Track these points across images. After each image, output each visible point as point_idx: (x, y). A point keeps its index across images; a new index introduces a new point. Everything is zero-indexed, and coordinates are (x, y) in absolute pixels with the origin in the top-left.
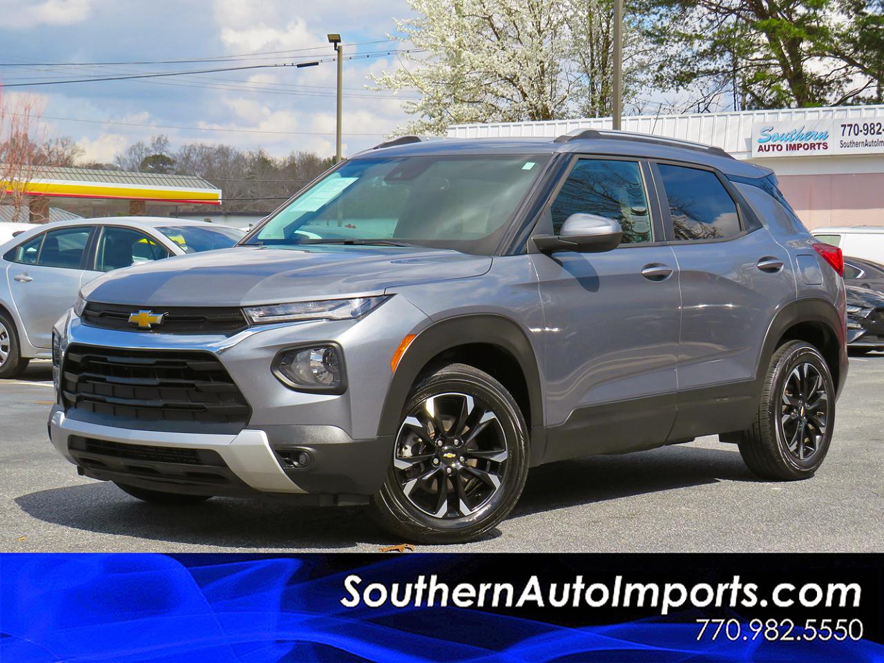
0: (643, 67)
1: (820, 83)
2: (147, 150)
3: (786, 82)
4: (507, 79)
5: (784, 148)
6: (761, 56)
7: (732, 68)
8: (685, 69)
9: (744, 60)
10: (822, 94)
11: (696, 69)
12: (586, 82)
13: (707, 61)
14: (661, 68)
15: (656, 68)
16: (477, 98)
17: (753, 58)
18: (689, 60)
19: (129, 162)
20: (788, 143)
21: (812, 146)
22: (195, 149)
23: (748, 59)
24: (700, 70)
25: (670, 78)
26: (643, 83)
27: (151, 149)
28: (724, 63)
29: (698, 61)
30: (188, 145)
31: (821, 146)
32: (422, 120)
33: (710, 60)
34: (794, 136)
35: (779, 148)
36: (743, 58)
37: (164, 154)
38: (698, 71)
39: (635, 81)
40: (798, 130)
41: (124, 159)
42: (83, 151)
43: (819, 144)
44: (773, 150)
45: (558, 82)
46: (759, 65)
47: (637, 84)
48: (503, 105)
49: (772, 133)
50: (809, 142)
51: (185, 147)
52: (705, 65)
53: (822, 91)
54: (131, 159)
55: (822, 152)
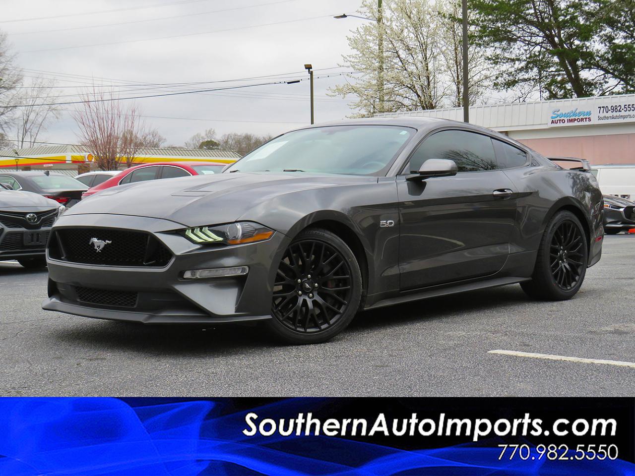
0: (486, 78)
1: (590, 84)
2: (202, 138)
3: (570, 84)
4: (407, 87)
5: (566, 121)
6: (554, 70)
7: (539, 77)
8: (511, 78)
9: (545, 72)
10: (591, 90)
11: (517, 78)
12: (454, 88)
13: (524, 73)
14: (497, 78)
15: (494, 78)
16: (392, 99)
17: (550, 71)
18: (513, 73)
19: (192, 145)
20: (568, 118)
21: (582, 120)
22: (231, 137)
23: (547, 71)
24: (520, 78)
25: (502, 84)
26: (487, 87)
27: (205, 137)
28: (534, 74)
29: (518, 73)
30: (227, 134)
31: (587, 119)
32: (360, 112)
33: (525, 72)
34: (571, 114)
35: (563, 121)
36: (545, 71)
37: (213, 140)
38: (518, 80)
39: (482, 86)
40: (574, 110)
41: (189, 144)
42: (165, 140)
43: (586, 118)
44: (560, 122)
45: (438, 88)
46: (553, 75)
47: (483, 87)
48: (406, 102)
49: (559, 113)
50: (580, 118)
51: (225, 135)
52: (522, 75)
53: (591, 89)
54: (193, 144)
55: (587, 123)
